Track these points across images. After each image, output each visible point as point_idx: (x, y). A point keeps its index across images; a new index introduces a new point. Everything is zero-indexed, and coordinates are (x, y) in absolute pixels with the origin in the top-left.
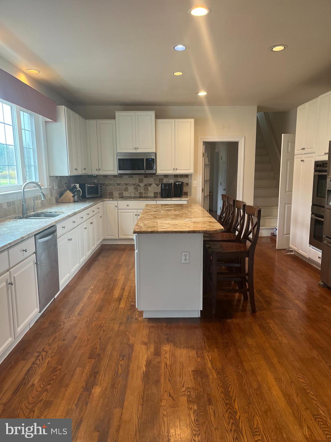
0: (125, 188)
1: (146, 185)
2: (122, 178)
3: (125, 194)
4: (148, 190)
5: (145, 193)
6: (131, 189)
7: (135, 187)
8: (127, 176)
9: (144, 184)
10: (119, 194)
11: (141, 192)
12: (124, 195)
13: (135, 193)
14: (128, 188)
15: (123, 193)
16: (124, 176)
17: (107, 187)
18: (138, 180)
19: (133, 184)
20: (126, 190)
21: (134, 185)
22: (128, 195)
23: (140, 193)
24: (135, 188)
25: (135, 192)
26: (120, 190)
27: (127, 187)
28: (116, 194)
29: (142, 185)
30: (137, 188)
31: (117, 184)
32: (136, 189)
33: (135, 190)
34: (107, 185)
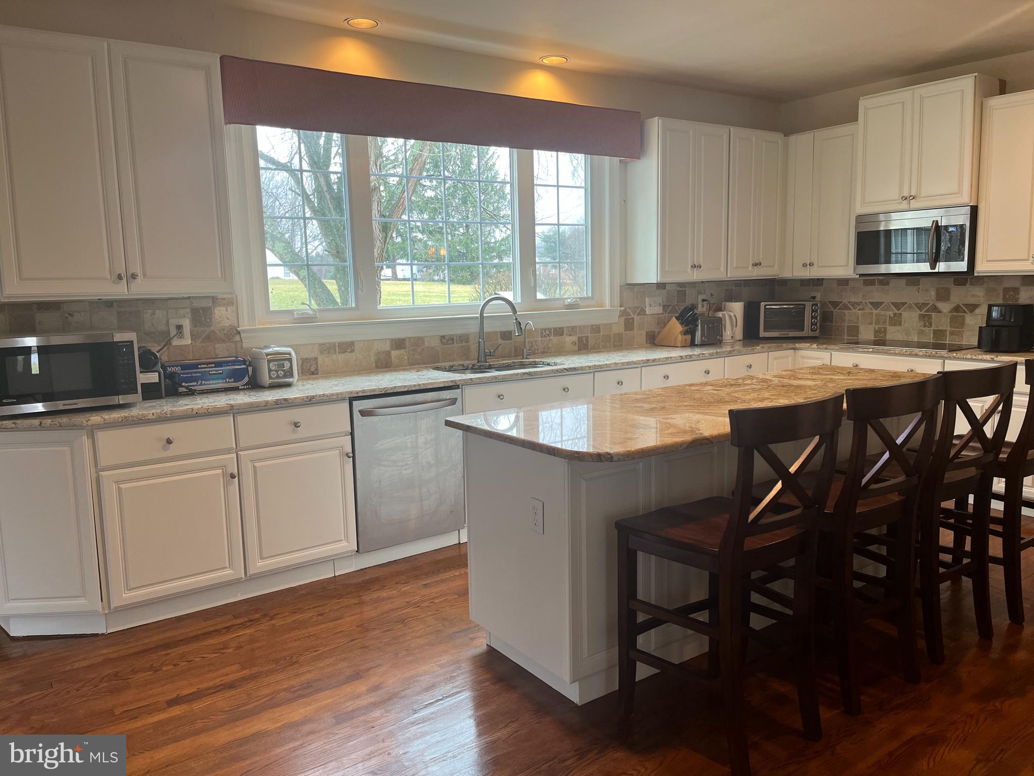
0: (892, 316)
1: (957, 309)
2: (886, 287)
3: (893, 333)
4: (963, 324)
5: (952, 333)
6: (911, 318)
7: (922, 313)
8: (903, 281)
9: (953, 306)
10: (876, 332)
11: (941, 328)
12: (889, 337)
13: (921, 333)
14: (900, 315)
15: (885, 329)
16: (893, 282)
17: (846, 312)
18: (933, 293)
19: (916, 305)
20: (896, 321)
21: (920, 306)
22: (900, 337)
23: (939, 334)
24: (922, 317)
25: (924, 329)
26: (877, 323)
27: (899, 312)
28: (867, 333)
29: (945, 307)
30: (930, 317)
31: (871, 303)
32: (926, 319)
33: (922, 323)
34: (846, 307)
